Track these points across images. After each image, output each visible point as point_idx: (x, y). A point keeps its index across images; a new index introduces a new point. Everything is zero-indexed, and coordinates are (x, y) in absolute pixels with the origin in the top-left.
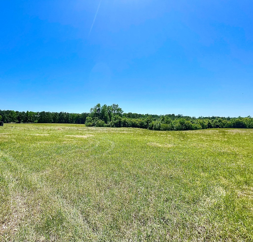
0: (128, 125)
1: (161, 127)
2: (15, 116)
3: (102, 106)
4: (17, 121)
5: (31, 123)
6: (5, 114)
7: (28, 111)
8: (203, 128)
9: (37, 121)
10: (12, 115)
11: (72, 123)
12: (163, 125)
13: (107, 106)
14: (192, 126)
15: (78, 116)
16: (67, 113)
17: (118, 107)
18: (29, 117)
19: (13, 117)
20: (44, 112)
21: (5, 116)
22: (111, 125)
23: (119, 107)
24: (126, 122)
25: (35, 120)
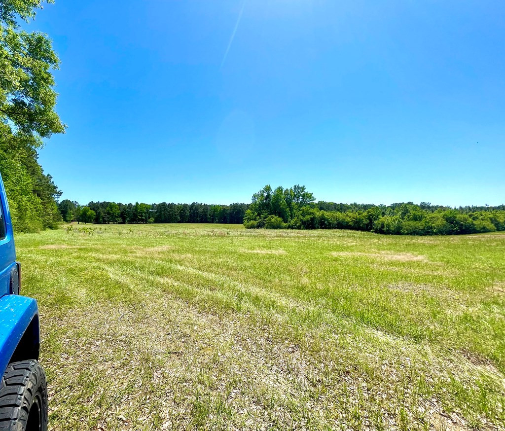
0: (330, 224)
1: (402, 228)
2: (116, 211)
3: (273, 189)
4: (120, 220)
5: (143, 223)
6: (101, 209)
7: (137, 203)
8: (498, 230)
9: (152, 219)
10: (112, 211)
11: (213, 223)
12: (407, 224)
13: (284, 189)
14: (474, 225)
15: (224, 209)
16: (203, 204)
17: (305, 190)
18: (140, 213)
19: (113, 213)
20: (164, 204)
21: (100, 212)
22: (296, 225)
23: (308, 190)
24: (325, 219)
25: (149, 218)
